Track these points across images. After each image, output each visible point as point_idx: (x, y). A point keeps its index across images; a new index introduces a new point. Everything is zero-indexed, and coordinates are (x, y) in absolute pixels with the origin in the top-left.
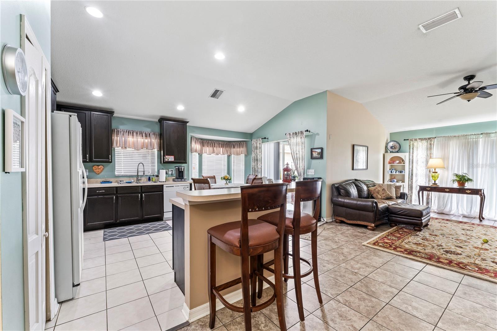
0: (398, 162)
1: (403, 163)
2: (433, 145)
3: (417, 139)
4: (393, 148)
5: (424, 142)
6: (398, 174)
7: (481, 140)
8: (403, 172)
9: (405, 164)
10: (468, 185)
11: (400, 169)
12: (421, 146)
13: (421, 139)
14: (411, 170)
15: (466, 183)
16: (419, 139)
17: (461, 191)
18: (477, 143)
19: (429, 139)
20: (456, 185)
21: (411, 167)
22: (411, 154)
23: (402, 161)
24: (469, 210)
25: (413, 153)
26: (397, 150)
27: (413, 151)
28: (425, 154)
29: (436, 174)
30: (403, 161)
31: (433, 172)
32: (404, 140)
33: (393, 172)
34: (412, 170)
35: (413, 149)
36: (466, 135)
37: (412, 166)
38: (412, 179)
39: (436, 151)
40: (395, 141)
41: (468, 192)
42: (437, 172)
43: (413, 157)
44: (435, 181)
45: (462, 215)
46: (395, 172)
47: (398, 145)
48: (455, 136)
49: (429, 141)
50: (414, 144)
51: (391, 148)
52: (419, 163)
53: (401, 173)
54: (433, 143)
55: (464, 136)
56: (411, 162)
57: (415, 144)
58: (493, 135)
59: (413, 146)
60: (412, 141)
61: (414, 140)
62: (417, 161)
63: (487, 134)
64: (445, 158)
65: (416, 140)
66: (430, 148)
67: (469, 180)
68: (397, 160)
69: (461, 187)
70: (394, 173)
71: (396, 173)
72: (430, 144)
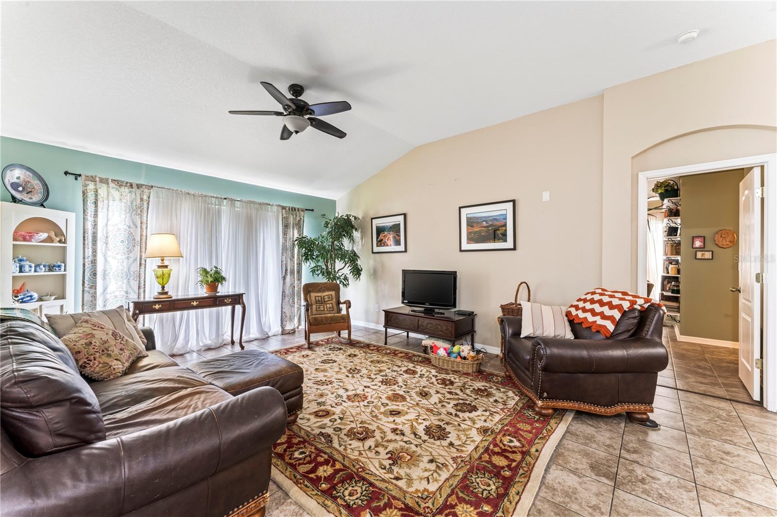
0: (44, 235)
1: (60, 241)
2: (146, 204)
3: (107, 180)
4: (20, 189)
5: (125, 190)
6: (42, 273)
7: (225, 208)
8: (59, 266)
9: (65, 242)
11: (50, 258)
12: (118, 201)
13: (119, 184)
15: (220, 285)
16: (113, 181)
17: (215, 301)
18: (219, 212)
19: (139, 186)
20: (203, 292)
21: (89, 252)
22: (90, 219)
23: (59, 234)
24: (214, 336)
25: (96, 215)
26: (36, 198)
27: (96, 211)
28: (128, 222)
29: (165, 270)
30: (59, 232)
31: (159, 267)
32: (66, 173)
33: (27, 268)
34: (94, 262)
35: (96, 203)
36: (205, 196)
37: (95, 252)
38: (94, 286)
39: (154, 216)
40: (29, 169)
41: (228, 301)
42: (166, 267)
43: (95, 225)
44: (163, 288)
46: (33, 269)
47: (36, 183)
48: (188, 194)
49: (138, 192)
50: (99, 191)
51: (15, 186)
52: (110, 245)
53: (50, 270)
54: (145, 197)
55: (201, 196)
56: (90, 239)
57: (103, 191)
58: (238, 204)
59: (96, 196)
60: (94, 182)
61: (97, 179)
62: (107, 237)
63: (232, 200)
65: (104, 181)
66: (138, 210)
67: (225, 279)
68: (43, 232)
69: (212, 294)
70: (32, 273)
71: (35, 271)
72: (142, 199)
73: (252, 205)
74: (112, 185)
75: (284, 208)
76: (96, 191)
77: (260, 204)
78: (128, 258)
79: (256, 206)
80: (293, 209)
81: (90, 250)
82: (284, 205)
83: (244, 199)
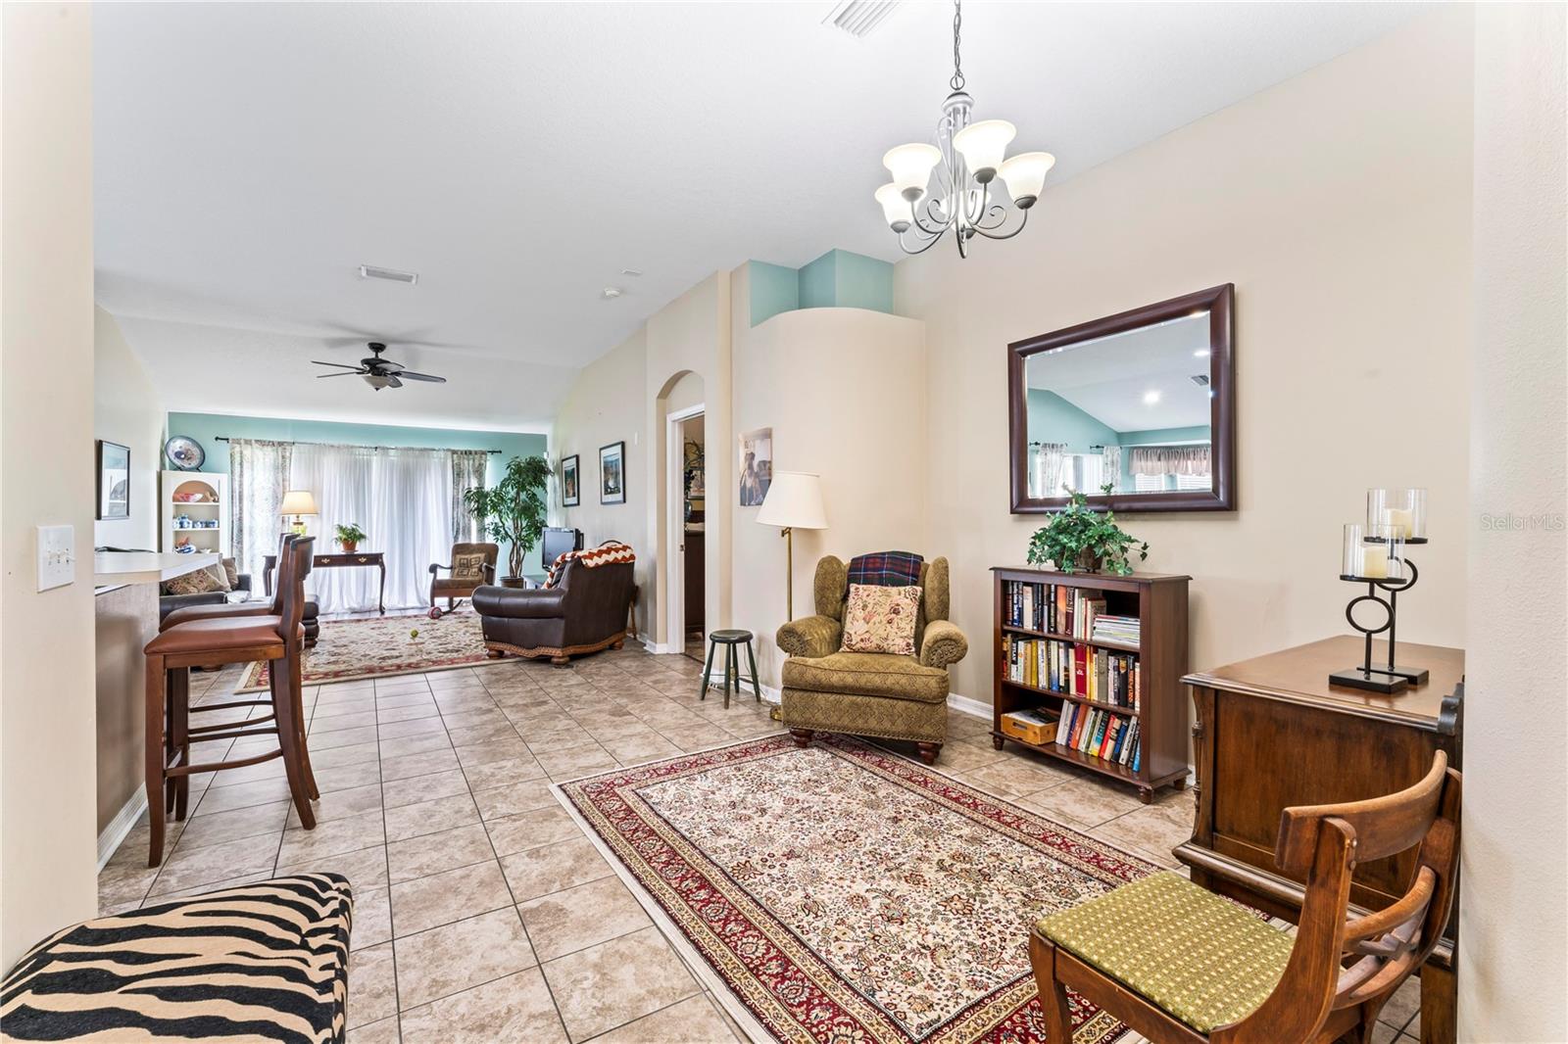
0: (199, 496)
1: (214, 501)
2: (288, 460)
3: (251, 441)
4: (183, 456)
5: (269, 449)
6: (199, 529)
7: (375, 458)
8: (214, 523)
9: (218, 502)
10: (361, 548)
11: (205, 516)
12: (261, 460)
13: (262, 443)
14: (236, 518)
15: (358, 543)
16: (257, 441)
17: (350, 559)
18: (369, 464)
19: (281, 444)
20: (339, 550)
21: (236, 510)
22: (237, 478)
23: (211, 493)
24: (360, 601)
25: (241, 475)
26: (194, 463)
27: (242, 471)
28: (272, 478)
29: (300, 527)
30: (213, 493)
31: (295, 524)
32: (217, 439)
33: (186, 524)
34: (240, 519)
35: (241, 464)
36: (352, 447)
37: (241, 509)
38: (240, 542)
39: (295, 475)
40: (188, 438)
41: (363, 560)
42: (301, 524)
43: (241, 485)
45: (350, 609)
46: (191, 525)
47: (196, 451)
48: (332, 446)
49: (280, 449)
50: (245, 452)
51: (178, 455)
52: (256, 503)
53: (207, 526)
54: (288, 454)
55: (347, 447)
56: (237, 497)
57: (247, 452)
58: (392, 452)
59: (241, 457)
60: (240, 444)
61: (242, 442)
62: (253, 495)
63: (384, 448)
64: (314, 491)
65: (249, 442)
66: (281, 467)
67: (362, 537)
68: (198, 493)
69: (349, 552)
70: (190, 529)
71: (193, 527)
72: (283, 457)
73: (410, 452)
74: (255, 445)
75: (454, 452)
76: (241, 453)
77: (421, 450)
78: (273, 515)
80: (468, 453)
81: (238, 508)
82: (456, 448)
83: (400, 446)
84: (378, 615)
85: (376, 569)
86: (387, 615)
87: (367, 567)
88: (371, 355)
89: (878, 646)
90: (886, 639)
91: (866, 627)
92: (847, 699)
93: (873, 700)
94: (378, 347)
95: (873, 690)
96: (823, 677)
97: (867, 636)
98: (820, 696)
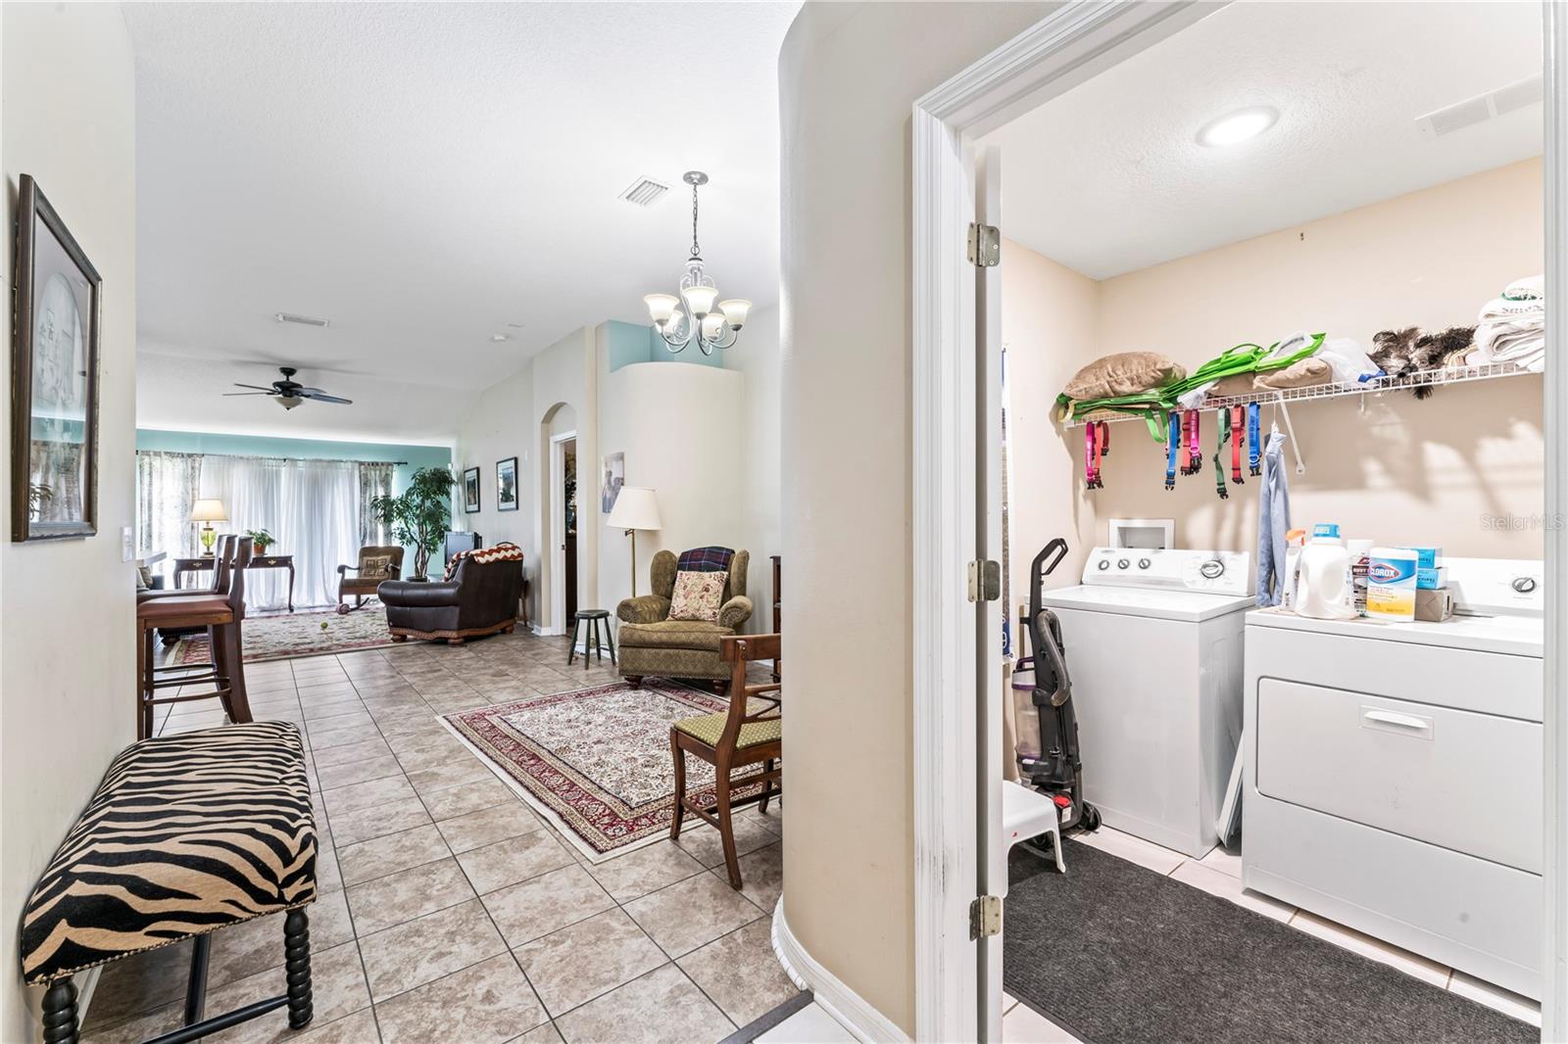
2: (197, 471)
3: (160, 452)
5: (178, 460)
7: (284, 469)
10: (270, 552)
12: (170, 470)
13: (172, 455)
14: (145, 525)
15: (267, 547)
16: (166, 453)
17: (263, 561)
18: (278, 474)
19: (190, 456)
21: (145, 517)
22: (146, 487)
24: (269, 599)
25: (150, 484)
27: (151, 481)
28: (181, 489)
29: (210, 532)
31: (205, 529)
34: (150, 525)
35: (150, 474)
36: (261, 459)
37: (150, 516)
38: (149, 546)
39: (205, 484)
41: (273, 562)
42: (211, 529)
43: (150, 494)
44: (208, 548)
45: (258, 608)
48: (242, 458)
49: (190, 460)
50: (154, 463)
52: (165, 510)
54: (197, 465)
55: (256, 459)
56: (147, 506)
57: (157, 463)
58: (301, 464)
59: (151, 468)
60: (149, 455)
61: (152, 454)
62: (162, 503)
63: (293, 460)
64: (224, 499)
65: (157, 454)
66: (191, 477)
67: (271, 541)
69: (259, 555)
72: (193, 468)
73: (318, 464)
74: (164, 457)
75: (361, 464)
76: (151, 464)
77: (329, 461)
78: (182, 522)
79: (325, 464)
80: (375, 464)
81: (147, 515)
82: (363, 460)
83: (308, 457)
84: (287, 612)
85: (285, 571)
86: (295, 612)
87: (276, 569)
88: (283, 378)
89: (693, 615)
90: (698, 610)
91: (685, 602)
92: (663, 652)
93: (681, 651)
94: (289, 372)
95: (681, 644)
96: (646, 636)
97: (685, 608)
98: (645, 650)
